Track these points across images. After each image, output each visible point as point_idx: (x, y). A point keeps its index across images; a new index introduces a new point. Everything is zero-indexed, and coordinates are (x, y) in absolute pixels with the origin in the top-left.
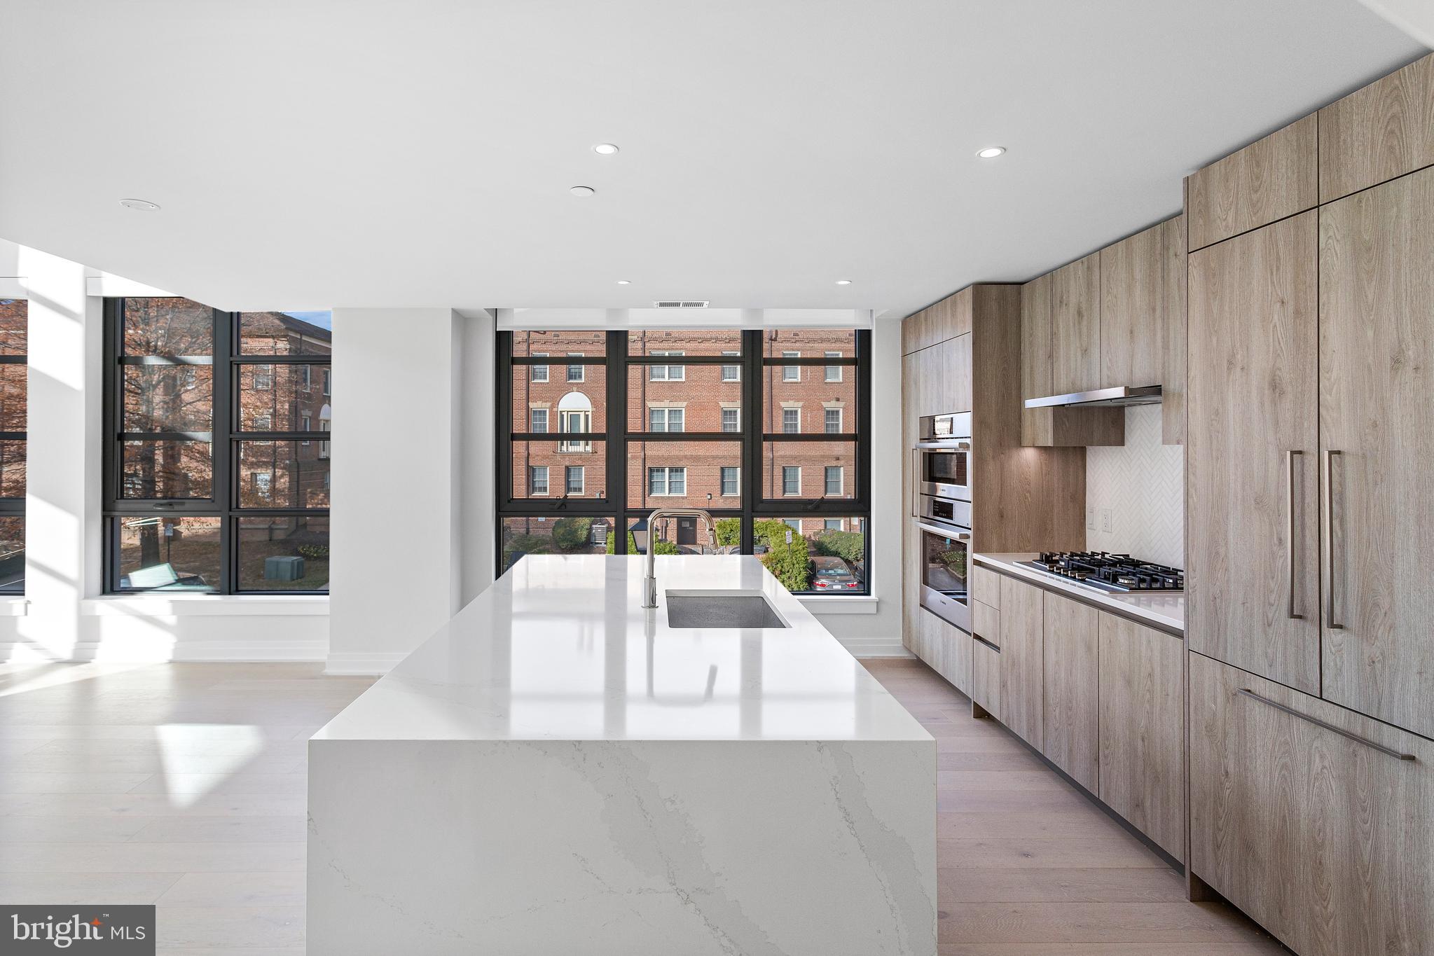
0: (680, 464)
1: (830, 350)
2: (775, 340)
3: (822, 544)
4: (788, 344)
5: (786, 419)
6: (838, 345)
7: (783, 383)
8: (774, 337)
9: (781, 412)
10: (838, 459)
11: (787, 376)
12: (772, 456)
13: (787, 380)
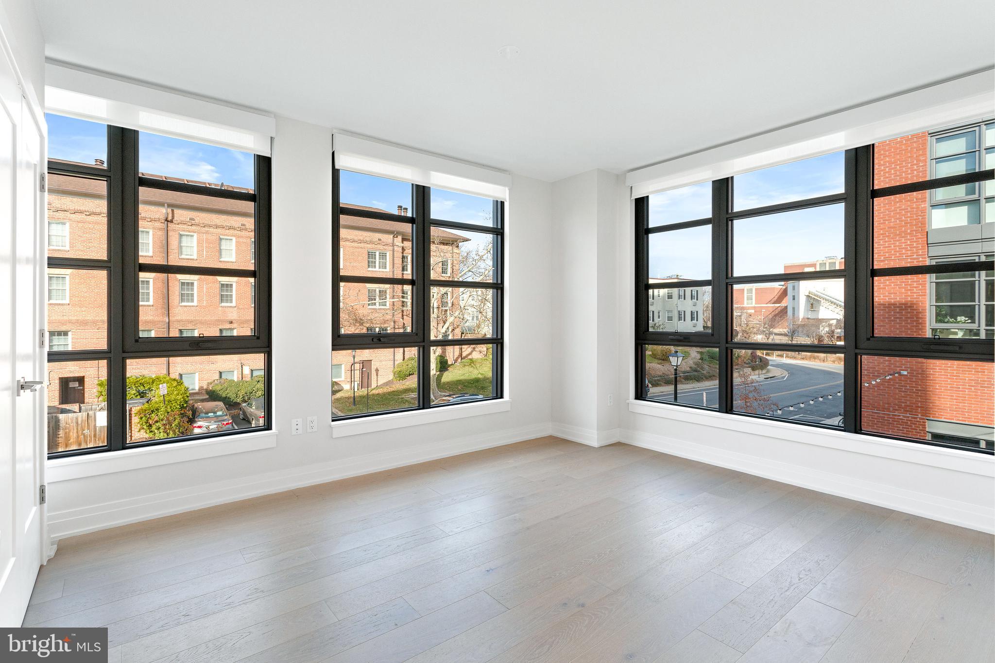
0: (63, 328)
1: (225, 235)
2: (172, 221)
3: (214, 391)
4: (185, 226)
5: (182, 289)
6: (231, 232)
7: (180, 259)
8: (170, 218)
9: (178, 284)
10: (231, 323)
11: (184, 253)
12: (167, 321)
13: (183, 257)
